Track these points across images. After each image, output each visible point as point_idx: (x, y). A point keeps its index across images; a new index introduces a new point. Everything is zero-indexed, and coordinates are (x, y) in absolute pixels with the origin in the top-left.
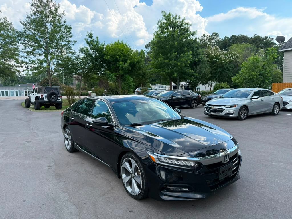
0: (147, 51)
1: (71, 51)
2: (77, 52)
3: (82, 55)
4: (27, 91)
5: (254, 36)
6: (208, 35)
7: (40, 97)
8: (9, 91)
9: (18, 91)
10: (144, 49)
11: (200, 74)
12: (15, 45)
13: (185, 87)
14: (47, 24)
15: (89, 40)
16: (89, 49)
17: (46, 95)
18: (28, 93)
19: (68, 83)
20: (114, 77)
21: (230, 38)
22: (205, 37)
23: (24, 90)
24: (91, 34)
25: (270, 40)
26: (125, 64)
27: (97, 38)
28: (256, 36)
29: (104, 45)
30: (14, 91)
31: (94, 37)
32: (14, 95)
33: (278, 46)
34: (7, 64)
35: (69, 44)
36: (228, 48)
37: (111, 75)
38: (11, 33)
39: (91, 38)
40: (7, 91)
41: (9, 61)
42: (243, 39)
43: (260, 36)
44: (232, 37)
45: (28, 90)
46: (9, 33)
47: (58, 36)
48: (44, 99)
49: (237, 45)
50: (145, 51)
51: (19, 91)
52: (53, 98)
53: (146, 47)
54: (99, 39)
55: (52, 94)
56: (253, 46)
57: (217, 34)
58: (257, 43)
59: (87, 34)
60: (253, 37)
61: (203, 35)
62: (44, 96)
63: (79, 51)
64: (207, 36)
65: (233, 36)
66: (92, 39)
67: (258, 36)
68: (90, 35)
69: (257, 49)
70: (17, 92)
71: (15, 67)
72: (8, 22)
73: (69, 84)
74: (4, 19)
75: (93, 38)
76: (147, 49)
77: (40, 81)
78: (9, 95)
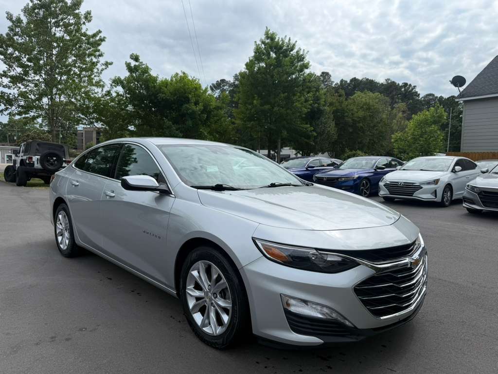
7: (27, 162)
11: (321, 134)
15: (133, 63)
17: (39, 157)
21: (349, 82)
28: (389, 82)
33: (423, 99)
39: (137, 60)
42: (370, 85)
43: (396, 83)
44: (351, 81)
48: (33, 164)
49: (365, 93)
52: (52, 164)
55: (52, 155)
57: (327, 74)
62: (35, 158)
63: (111, 83)
65: (354, 80)
66: (138, 63)
76: (213, 92)
77: (15, 138)
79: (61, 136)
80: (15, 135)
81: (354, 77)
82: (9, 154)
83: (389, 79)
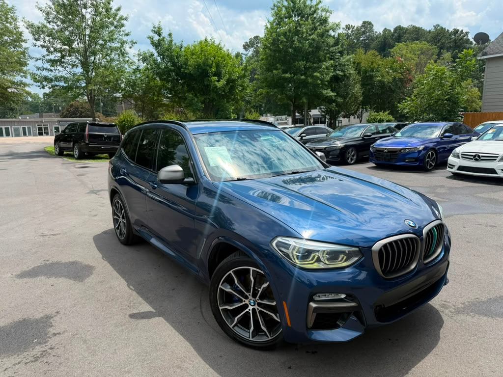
0: (246, 55)
2: (135, 59)
3: (143, 66)
4: (42, 128)
5: (435, 28)
6: (354, 26)
8: (11, 128)
9: (26, 127)
10: (242, 51)
11: (344, 97)
12: (20, 46)
13: (314, 118)
14: (84, 11)
15: (156, 38)
16: (156, 54)
18: (43, 131)
19: (110, 113)
20: (200, 104)
21: (392, 31)
22: (349, 29)
23: (37, 126)
24: (159, 28)
25: (462, 35)
26: (218, 81)
27: (170, 35)
28: (439, 28)
29: (181, 47)
30: (19, 128)
31: (165, 34)
32: (20, 134)
35: (122, 46)
36: (390, 50)
37: (194, 100)
38: (13, 25)
39: (159, 35)
40: (8, 128)
41: (13, 75)
42: (416, 34)
43: (445, 29)
44: (396, 30)
45: (43, 126)
46: (8, 25)
47: (105, 33)
49: (406, 45)
50: (243, 55)
51: (29, 128)
53: (246, 47)
54: (172, 36)
56: (434, 47)
57: (370, 23)
58: (439, 41)
59: (152, 28)
60: (433, 29)
61: (347, 26)
64: (353, 28)
65: (399, 29)
66: (161, 37)
67: (442, 28)
68: (157, 29)
69: (440, 52)
70: (24, 129)
71: (22, 85)
72: (7, 5)
73: (110, 115)
75: (163, 35)
76: (246, 51)
77: (60, 108)
78: (11, 135)
79: (102, 105)
80: (59, 106)
81: (397, 25)
82: (56, 126)
83: (438, 25)
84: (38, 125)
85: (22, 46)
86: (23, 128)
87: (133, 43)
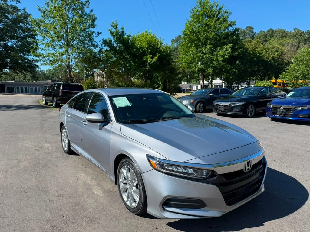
1: (94, 43)
3: (105, 48)
8: (28, 87)
9: (37, 87)
15: (114, 30)
16: (113, 41)
21: (266, 32)
24: (115, 24)
26: (153, 58)
27: (122, 28)
28: (297, 30)
30: (33, 88)
31: (119, 28)
32: (33, 91)
34: (25, 59)
39: (116, 28)
40: (27, 88)
41: (28, 55)
42: (282, 34)
43: (301, 30)
45: (47, 87)
51: (39, 88)
53: (173, 42)
54: (124, 29)
58: (297, 38)
59: (111, 24)
60: (293, 31)
63: (101, 43)
64: (241, 30)
65: (270, 31)
66: (117, 30)
67: (299, 30)
71: (34, 61)
72: (28, 13)
74: (23, 10)
78: (28, 92)
79: (85, 76)
84: (44, 86)
85: (36, 38)
86: (35, 88)
87: (99, 33)
